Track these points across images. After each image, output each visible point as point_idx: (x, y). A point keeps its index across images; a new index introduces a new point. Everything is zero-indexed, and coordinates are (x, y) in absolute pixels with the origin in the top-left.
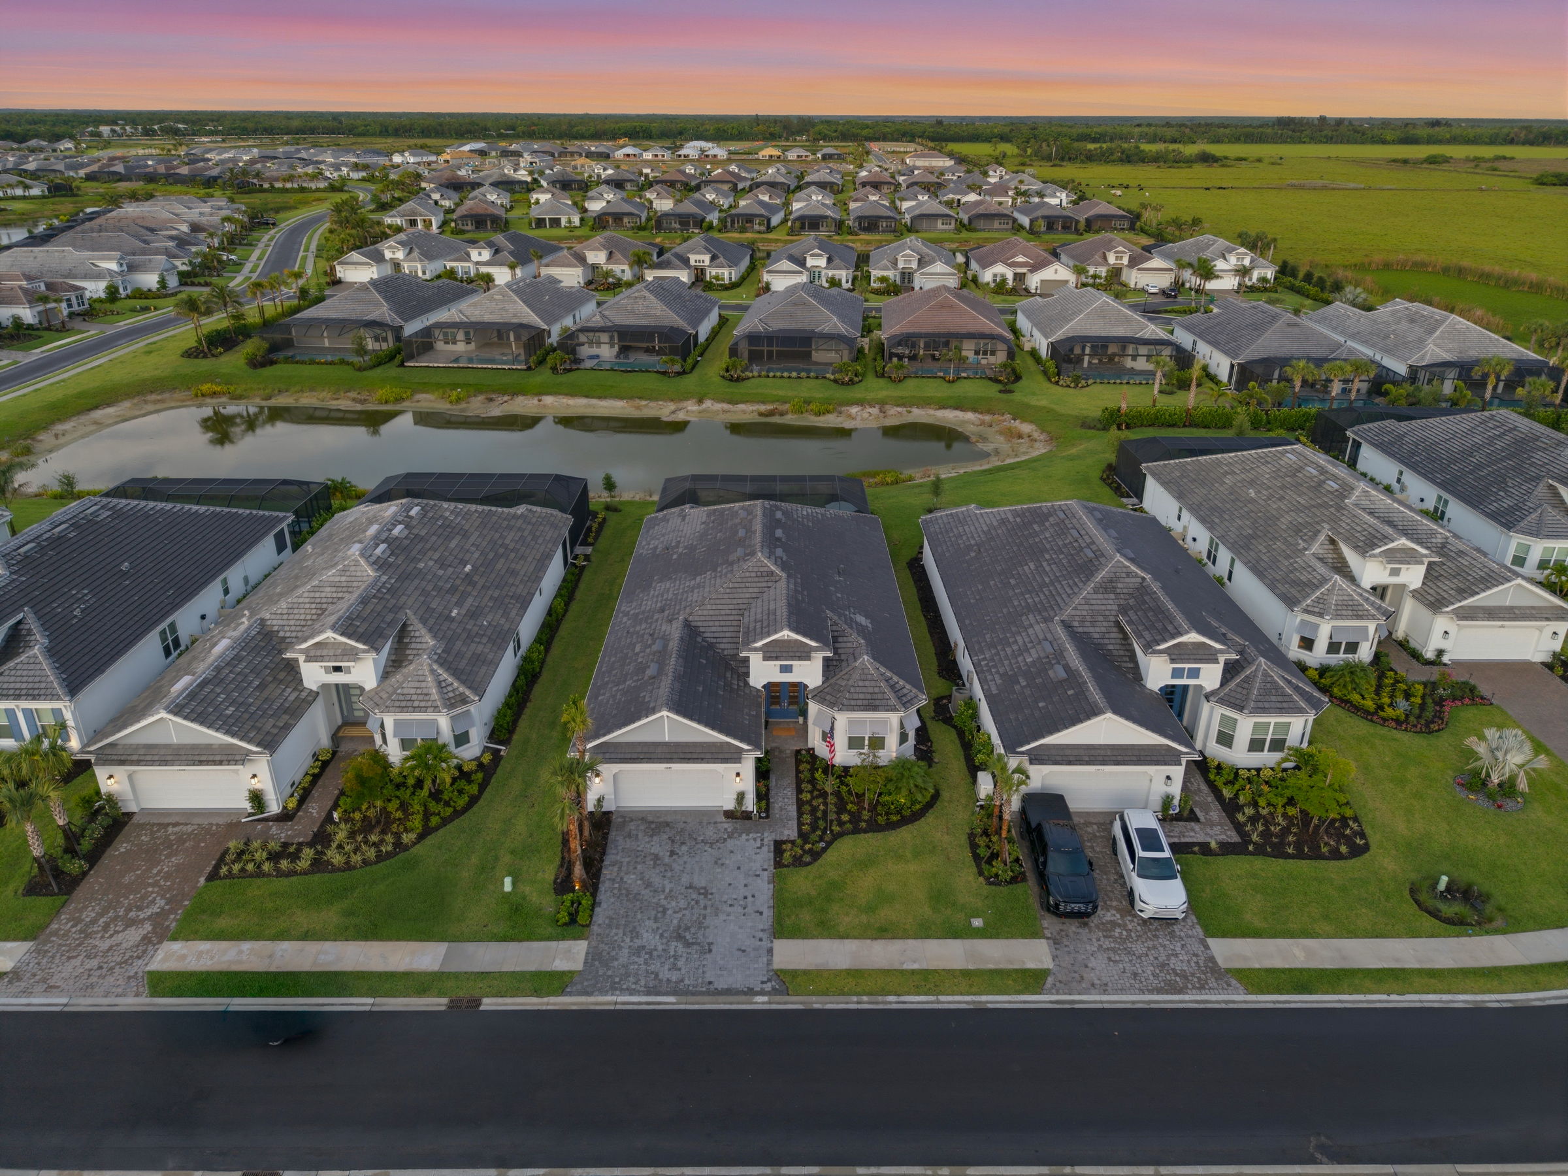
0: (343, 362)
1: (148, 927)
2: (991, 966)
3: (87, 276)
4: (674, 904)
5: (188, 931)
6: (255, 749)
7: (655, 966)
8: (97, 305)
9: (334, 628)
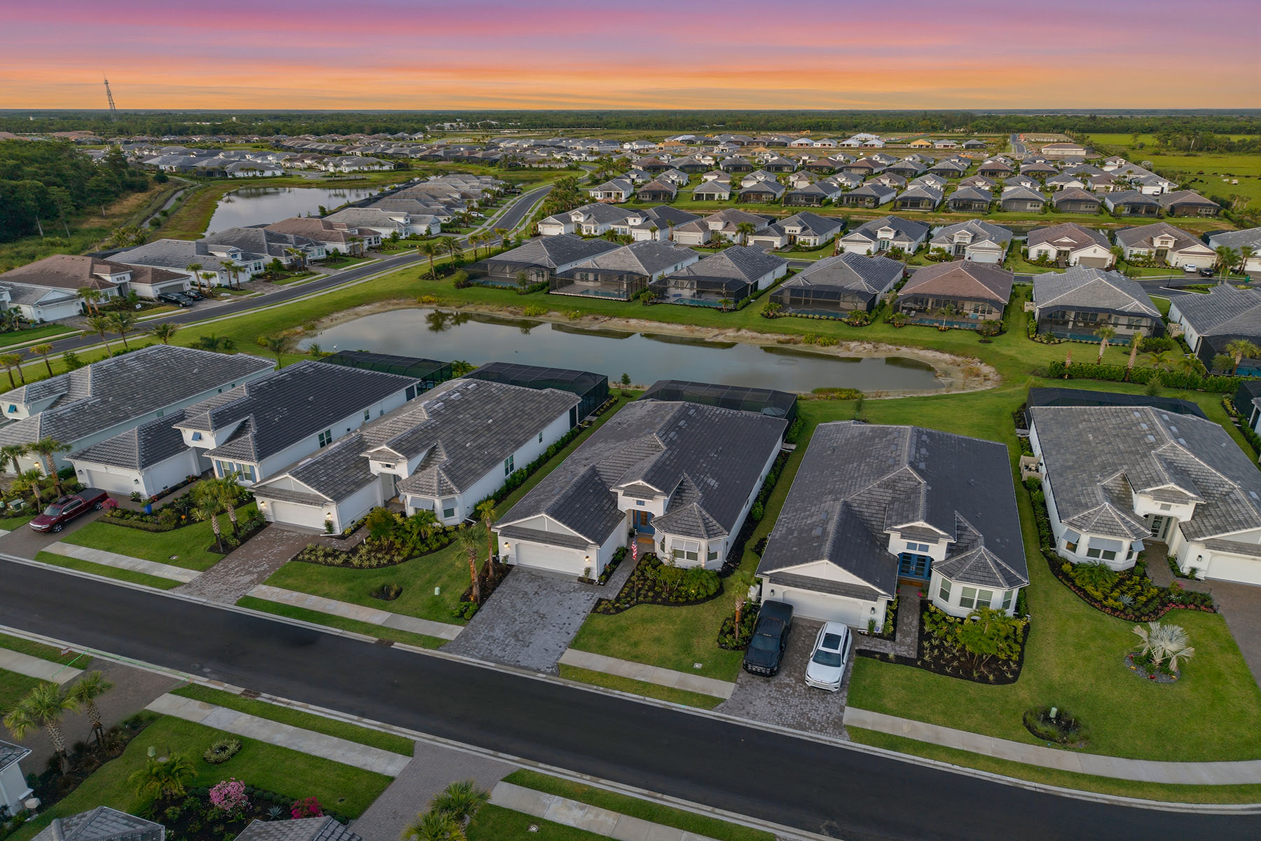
0: (512, 288)
1: (255, 576)
2: (690, 690)
3: (385, 226)
4: (522, 619)
5: (273, 582)
6: (329, 499)
7: (493, 647)
8: (386, 244)
9: (388, 444)
